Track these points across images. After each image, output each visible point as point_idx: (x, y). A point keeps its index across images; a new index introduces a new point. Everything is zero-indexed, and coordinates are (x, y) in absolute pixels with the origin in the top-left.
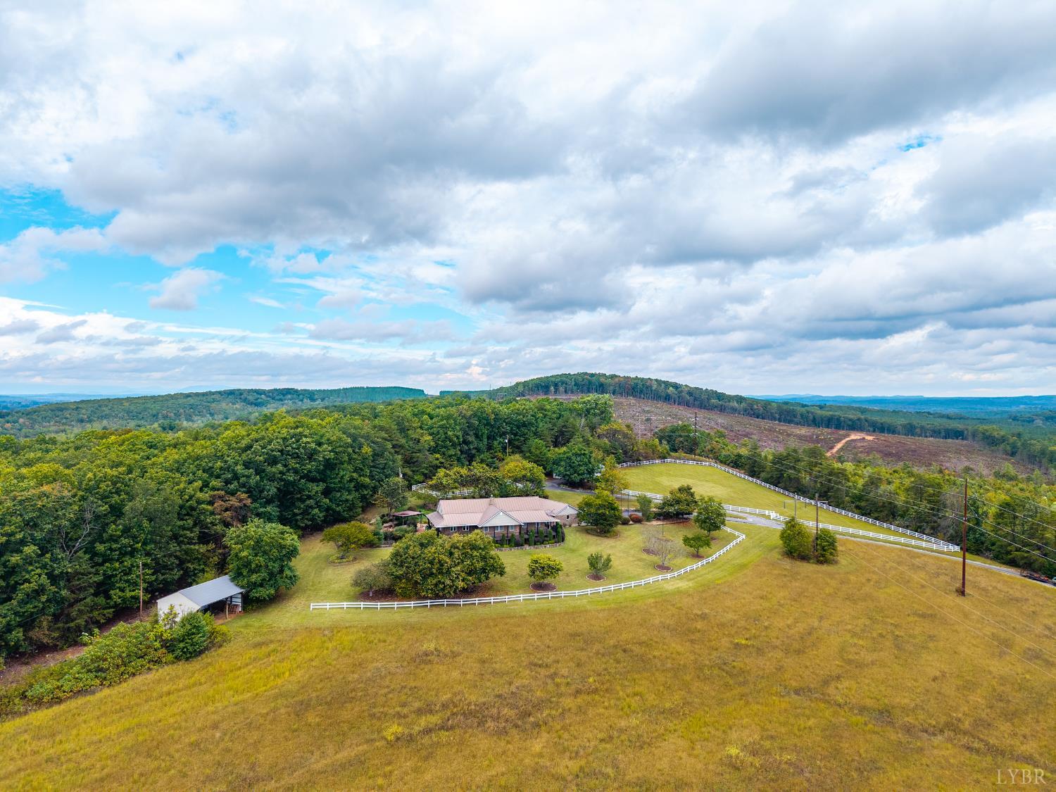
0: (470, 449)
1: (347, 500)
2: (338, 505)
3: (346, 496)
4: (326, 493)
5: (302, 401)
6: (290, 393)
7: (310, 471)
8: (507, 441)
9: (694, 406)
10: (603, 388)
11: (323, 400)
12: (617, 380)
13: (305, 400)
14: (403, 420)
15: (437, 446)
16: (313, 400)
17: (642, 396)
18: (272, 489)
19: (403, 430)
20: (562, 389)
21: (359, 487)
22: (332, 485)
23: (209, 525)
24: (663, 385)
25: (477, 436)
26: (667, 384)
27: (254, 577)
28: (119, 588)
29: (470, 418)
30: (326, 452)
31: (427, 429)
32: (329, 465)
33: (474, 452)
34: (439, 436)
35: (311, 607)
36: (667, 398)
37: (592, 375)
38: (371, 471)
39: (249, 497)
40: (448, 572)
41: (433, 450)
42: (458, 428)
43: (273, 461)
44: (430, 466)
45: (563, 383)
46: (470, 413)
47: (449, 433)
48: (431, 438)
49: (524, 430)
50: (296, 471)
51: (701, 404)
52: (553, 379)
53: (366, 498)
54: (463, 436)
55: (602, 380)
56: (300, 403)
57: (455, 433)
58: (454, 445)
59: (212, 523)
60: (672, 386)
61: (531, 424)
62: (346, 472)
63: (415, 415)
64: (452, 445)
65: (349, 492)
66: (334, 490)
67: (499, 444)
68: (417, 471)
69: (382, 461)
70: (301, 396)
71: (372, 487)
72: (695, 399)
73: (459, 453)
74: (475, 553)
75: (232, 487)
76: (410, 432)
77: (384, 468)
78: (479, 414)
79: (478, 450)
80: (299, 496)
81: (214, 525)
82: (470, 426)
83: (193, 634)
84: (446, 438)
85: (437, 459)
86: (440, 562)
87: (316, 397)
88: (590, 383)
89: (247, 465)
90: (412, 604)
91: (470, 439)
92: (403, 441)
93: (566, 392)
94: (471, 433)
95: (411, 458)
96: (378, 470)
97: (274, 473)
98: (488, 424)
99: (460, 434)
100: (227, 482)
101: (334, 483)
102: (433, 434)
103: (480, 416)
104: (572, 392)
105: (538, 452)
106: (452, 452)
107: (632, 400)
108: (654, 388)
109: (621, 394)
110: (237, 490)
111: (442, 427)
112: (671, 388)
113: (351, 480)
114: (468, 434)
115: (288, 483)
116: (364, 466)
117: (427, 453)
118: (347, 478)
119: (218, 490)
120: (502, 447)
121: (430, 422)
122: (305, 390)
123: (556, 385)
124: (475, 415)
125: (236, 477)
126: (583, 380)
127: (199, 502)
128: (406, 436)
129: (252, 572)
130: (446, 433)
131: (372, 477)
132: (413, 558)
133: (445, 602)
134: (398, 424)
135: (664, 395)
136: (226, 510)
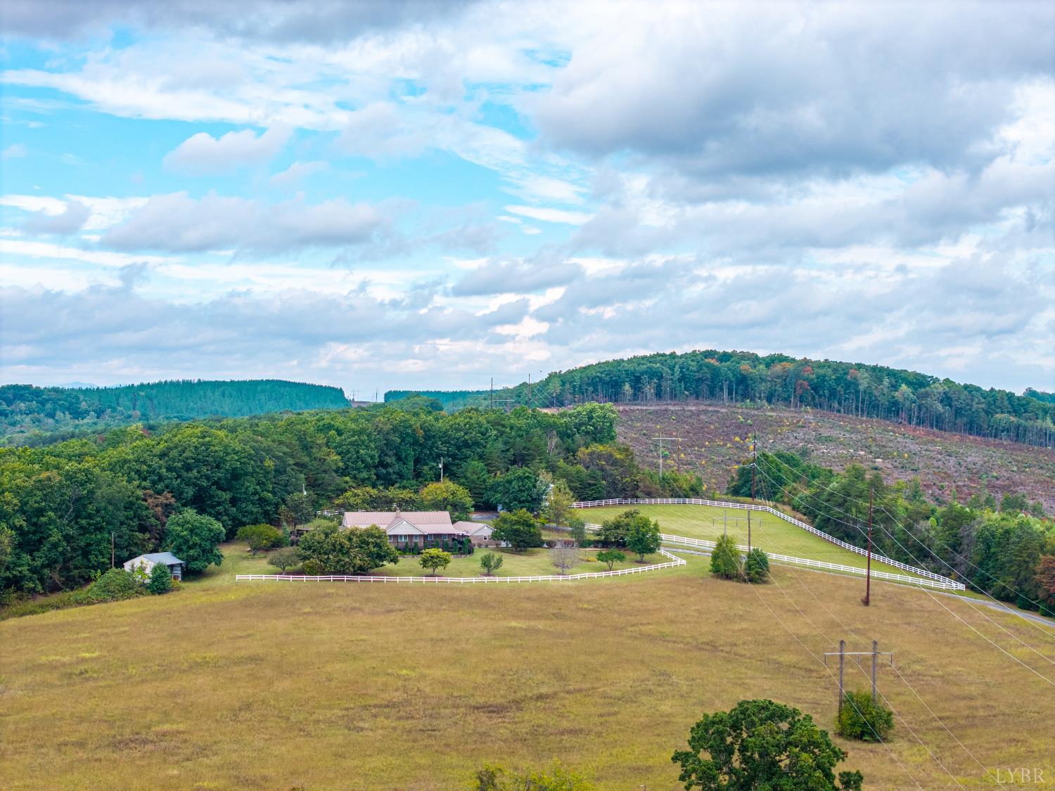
0: (389, 474)
1: (252, 512)
2: (244, 516)
3: (250, 507)
4: (234, 502)
5: (52, 415)
6: (22, 398)
7: (219, 479)
8: (440, 466)
9: (954, 428)
10: (747, 386)
11: (99, 413)
12: (778, 368)
13: (59, 415)
14: (304, 434)
15: (347, 468)
16: (77, 414)
17: (836, 405)
18: (190, 492)
19: (306, 448)
20: (649, 390)
21: (262, 501)
22: (238, 495)
23: (145, 518)
24: (886, 381)
25: (399, 459)
26: (897, 377)
27: (192, 552)
28: (94, 554)
29: (388, 433)
30: (232, 462)
31: (336, 447)
32: (236, 475)
33: (394, 477)
34: (349, 455)
35: (237, 578)
36: (893, 410)
37: (725, 357)
38: (273, 488)
39: (173, 497)
40: (347, 552)
41: (343, 472)
42: (372, 445)
43: (188, 468)
44: (337, 490)
45: (653, 374)
46: (389, 427)
47: (362, 451)
48: (339, 457)
49: (467, 452)
50: (208, 478)
51: (971, 423)
52: (630, 367)
53: (268, 514)
54: (380, 456)
55: (745, 367)
56: (51, 421)
57: (370, 453)
58: (367, 467)
59: (146, 516)
60: (909, 384)
61: (476, 444)
62: (250, 485)
63: (320, 430)
64: (365, 467)
65: (253, 504)
66: (240, 499)
67: (431, 469)
68: (323, 495)
69: (284, 477)
70: (49, 406)
71: (275, 504)
72: (958, 412)
73: (375, 477)
74: (371, 540)
75: (159, 487)
76: (314, 450)
77: (286, 486)
78: (402, 429)
79: (401, 476)
80: (209, 502)
81: (148, 518)
82: (388, 443)
83: (162, 577)
84: (358, 457)
85: (347, 482)
86: (340, 544)
87: (84, 405)
88: (715, 373)
89: (169, 469)
90: (318, 578)
91: (389, 460)
92: (306, 459)
93: (659, 395)
94: (391, 453)
95: (316, 480)
96: (280, 487)
97: (190, 478)
98: (416, 443)
99: (376, 453)
100: (154, 483)
101: (241, 493)
102: (342, 453)
103: (402, 431)
104: (673, 396)
105: (475, 477)
106: (364, 475)
107: (809, 414)
108: (861, 388)
109: (787, 400)
110: (163, 491)
111: (352, 444)
112: (904, 387)
113: (255, 493)
114: (386, 455)
115: (201, 489)
116: (267, 481)
117: (334, 474)
118: (251, 489)
119: (148, 489)
120: (435, 474)
121: (338, 439)
122: (55, 390)
123: (636, 381)
124: (395, 430)
125: (161, 478)
126: (700, 368)
127: (138, 499)
128: (309, 455)
129: (190, 548)
130: (358, 452)
131: (274, 493)
132: (319, 543)
133: (345, 578)
134: (300, 439)
135: (884, 401)
136: (157, 506)
